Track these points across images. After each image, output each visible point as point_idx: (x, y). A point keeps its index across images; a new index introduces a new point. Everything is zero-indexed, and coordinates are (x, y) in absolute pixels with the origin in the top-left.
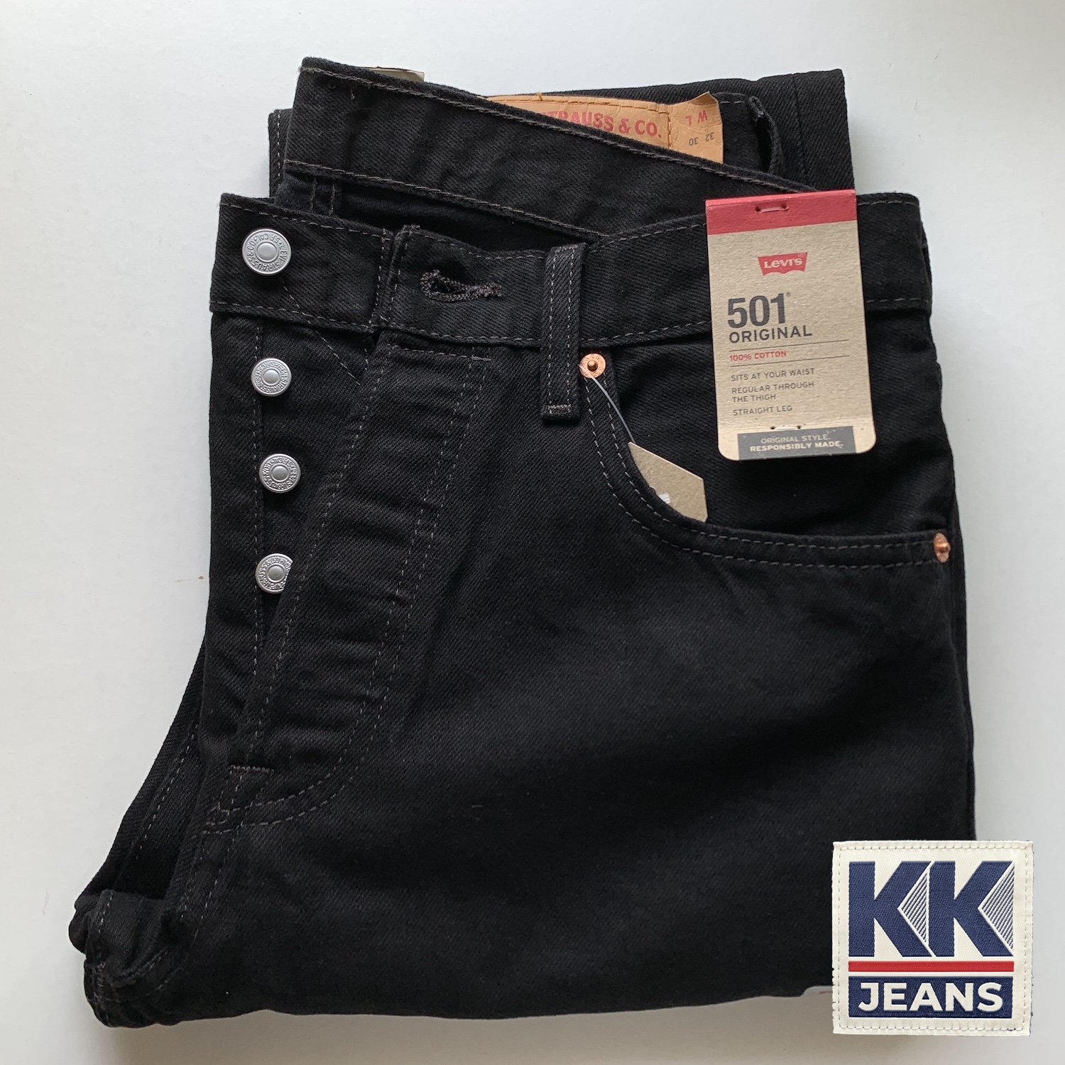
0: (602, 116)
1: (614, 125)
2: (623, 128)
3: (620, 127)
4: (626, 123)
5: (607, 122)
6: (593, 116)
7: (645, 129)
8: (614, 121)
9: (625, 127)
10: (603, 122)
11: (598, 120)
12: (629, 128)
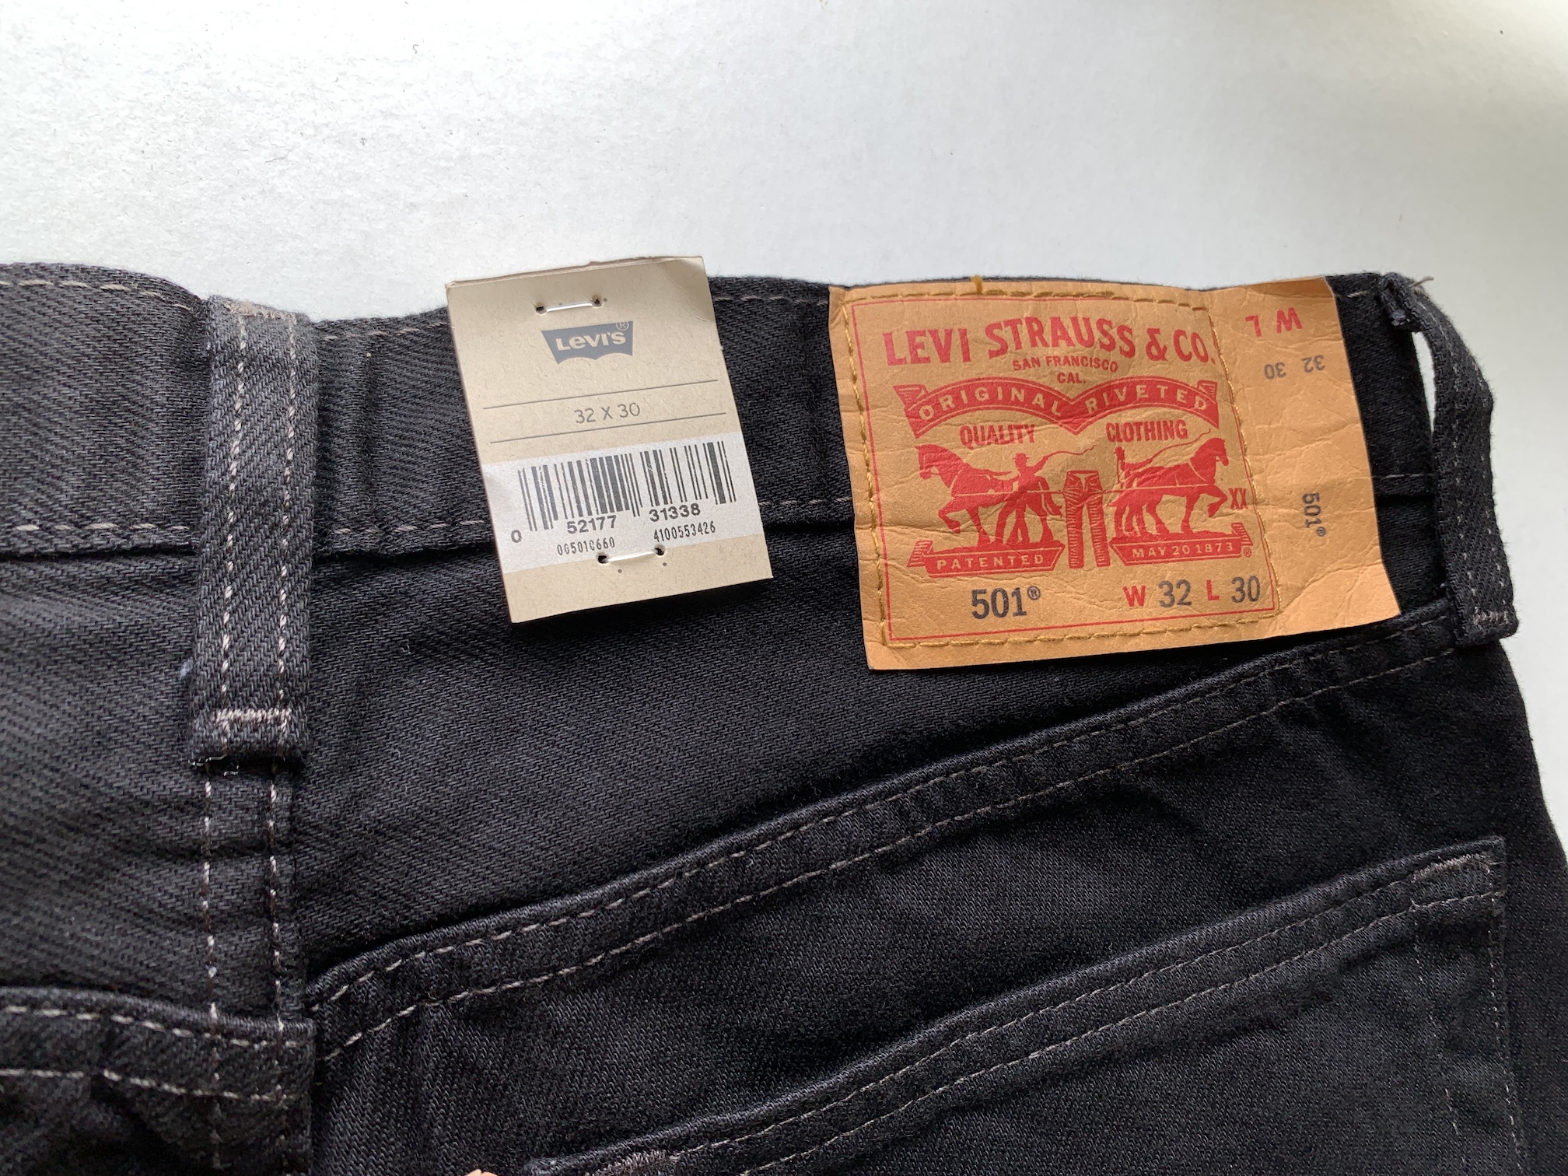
0: (1109, 323)
1: (1136, 342)
2: (1154, 351)
3: (1149, 347)
4: (1156, 335)
5: (1123, 338)
6: (1094, 326)
7: (1191, 349)
8: (1135, 333)
9: (1158, 347)
10: (1117, 338)
11: (1105, 333)
12: (1165, 348)
